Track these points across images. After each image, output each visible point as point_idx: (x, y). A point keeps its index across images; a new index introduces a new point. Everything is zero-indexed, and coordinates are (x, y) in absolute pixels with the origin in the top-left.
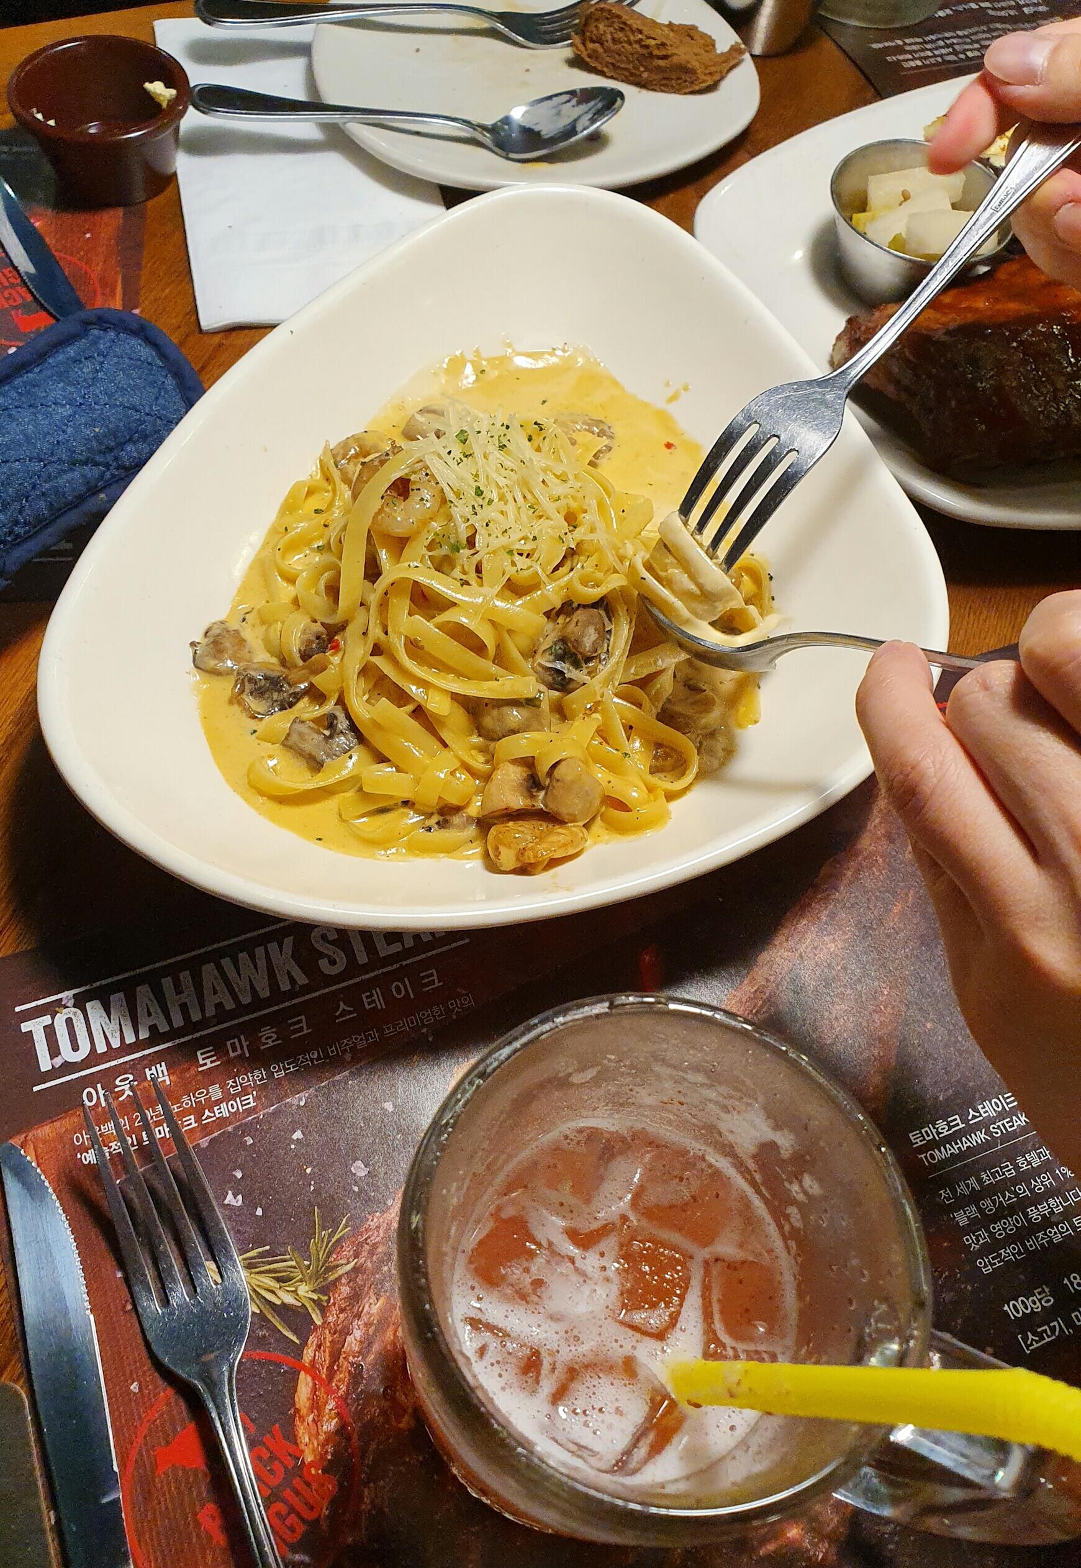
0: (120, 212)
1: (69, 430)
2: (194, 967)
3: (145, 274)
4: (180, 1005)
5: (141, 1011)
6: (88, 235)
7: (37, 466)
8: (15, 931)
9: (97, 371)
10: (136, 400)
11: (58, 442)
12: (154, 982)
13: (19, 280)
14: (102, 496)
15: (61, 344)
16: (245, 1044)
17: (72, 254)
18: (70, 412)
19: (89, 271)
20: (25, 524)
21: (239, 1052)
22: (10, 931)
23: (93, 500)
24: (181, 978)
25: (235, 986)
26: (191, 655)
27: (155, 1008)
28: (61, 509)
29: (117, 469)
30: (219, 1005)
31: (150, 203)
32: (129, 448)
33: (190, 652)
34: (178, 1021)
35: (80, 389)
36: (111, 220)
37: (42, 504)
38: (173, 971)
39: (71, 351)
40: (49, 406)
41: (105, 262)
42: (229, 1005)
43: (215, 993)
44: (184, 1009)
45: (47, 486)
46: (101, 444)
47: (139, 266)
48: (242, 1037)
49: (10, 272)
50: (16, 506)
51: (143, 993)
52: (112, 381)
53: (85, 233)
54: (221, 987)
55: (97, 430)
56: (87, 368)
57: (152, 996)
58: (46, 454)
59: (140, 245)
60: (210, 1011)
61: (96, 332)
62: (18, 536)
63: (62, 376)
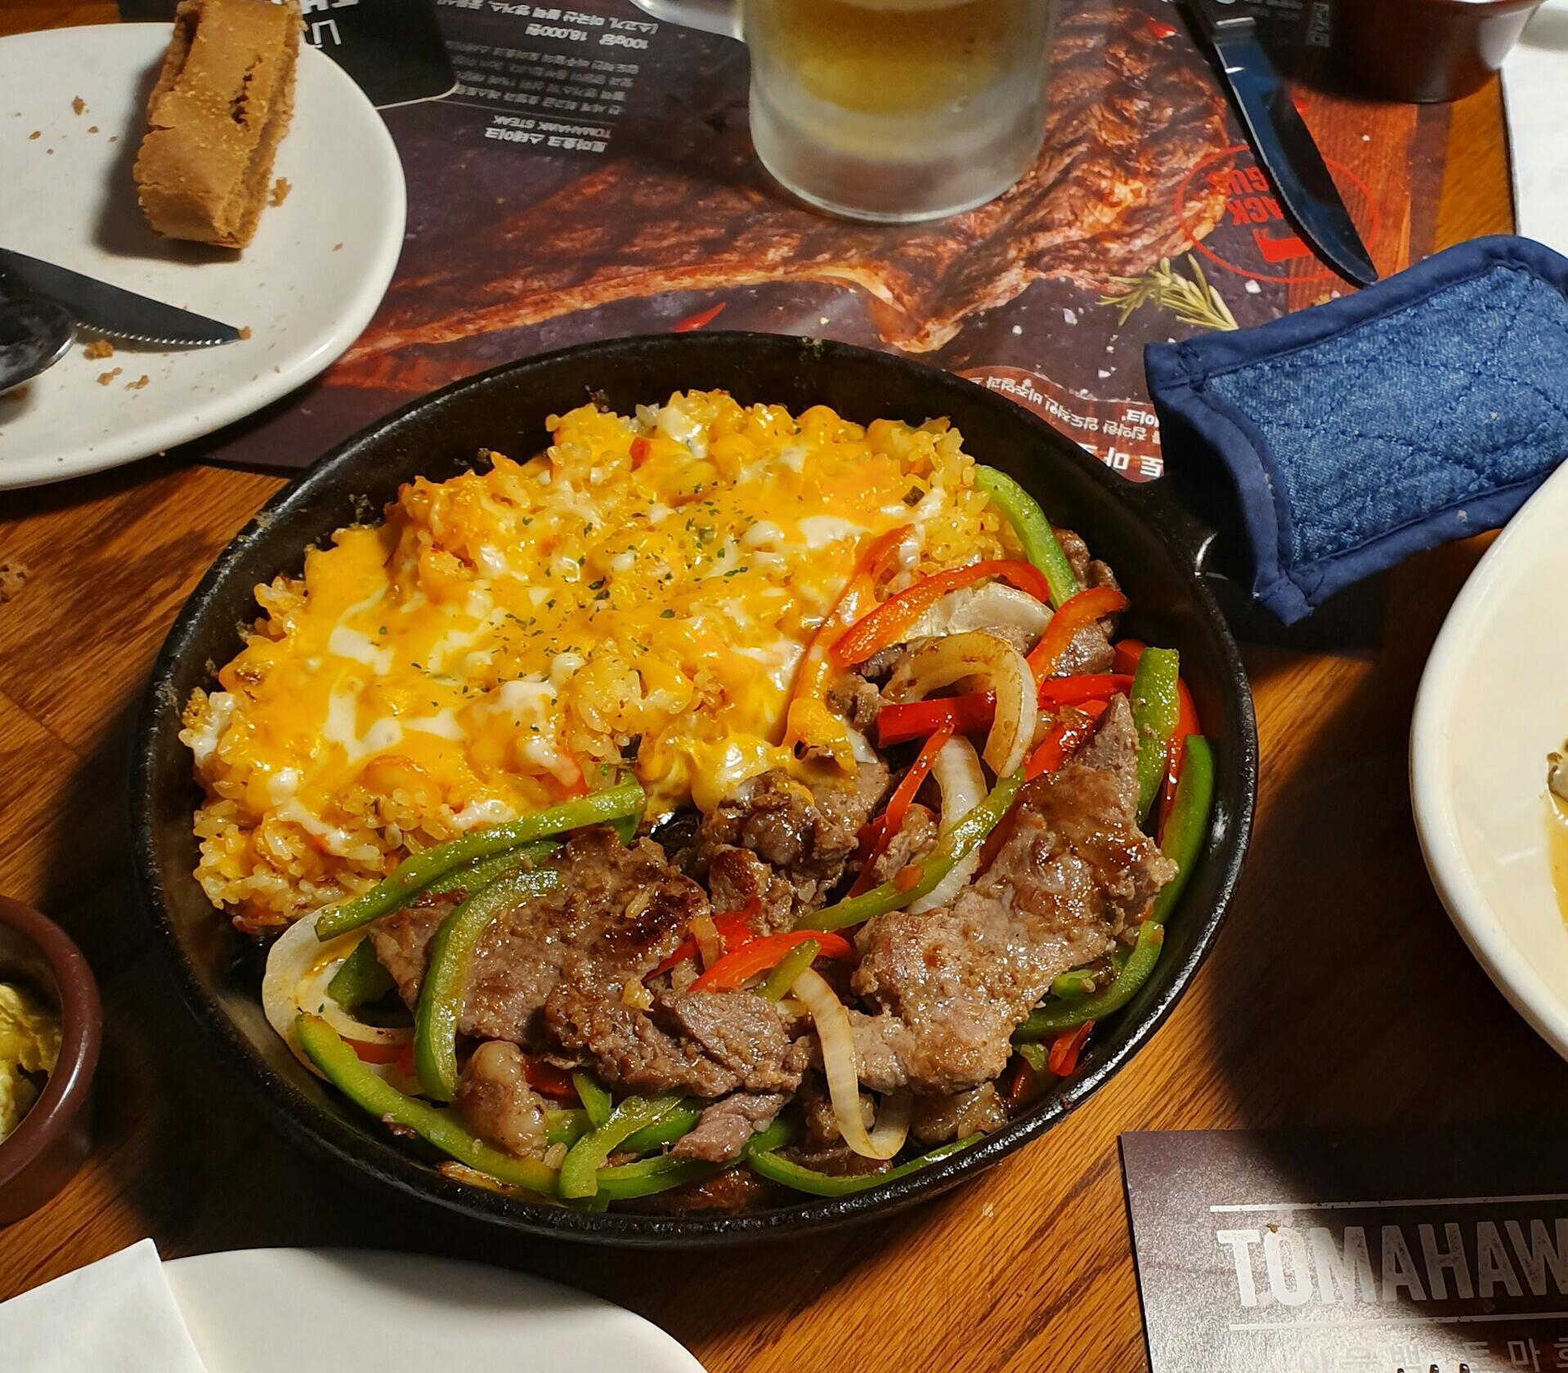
0: (1413, 111)
1: (1461, 408)
2: (1468, 1219)
3: (1445, 203)
4: (1444, 1269)
5: (1387, 1261)
6: (1366, 138)
7: (1403, 451)
8: (1216, 1097)
9: (1507, 329)
10: (1548, 382)
11: (1441, 423)
12: (1408, 1224)
13: (1266, 188)
14: (1462, 514)
15: (1449, 280)
16: (1534, 1353)
17: (1342, 161)
18: (1465, 382)
19: (1364, 187)
20: (1359, 531)
21: (1526, 1361)
22: (1206, 1096)
23: (1449, 515)
24: (1447, 1230)
25: (1523, 1264)
26: (1547, 771)
27: (1407, 1262)
28: (1407, 520)
29: (1489, 478)
30: (1499, 1286)
31: (1458, 105)
32: (1518, 452)
33: (1546, 767)
34: (1440, 1293)
35: (1482, 349)
36: (1401, 121)
37: (1390, 508)
38: (1437, 1218)
39: (1465, 292)
40: (1437, 367)
41: (1388, 181)
42: (1515, 1290)
43: (1495, 1266)
44: (1449, 1275)
45: (1406, 483)
46: (1490, 437)
47: (1437, 194)
48: (1531, 1341)
49: (1256, 174)
50: (1357, 503)
51: (1391, 1235)
52: (1526, 348)
53: (1362, 135)
54: (1503, 1259)
55: (1494, 415)
56: (1495, 321)
57: (1404, 1246)
58: (1421, 436)
59: (1440, 164)
60: (1487, 1291)
61: (1504, 271)
62: (1342, 546)
63: (1458, 325)
